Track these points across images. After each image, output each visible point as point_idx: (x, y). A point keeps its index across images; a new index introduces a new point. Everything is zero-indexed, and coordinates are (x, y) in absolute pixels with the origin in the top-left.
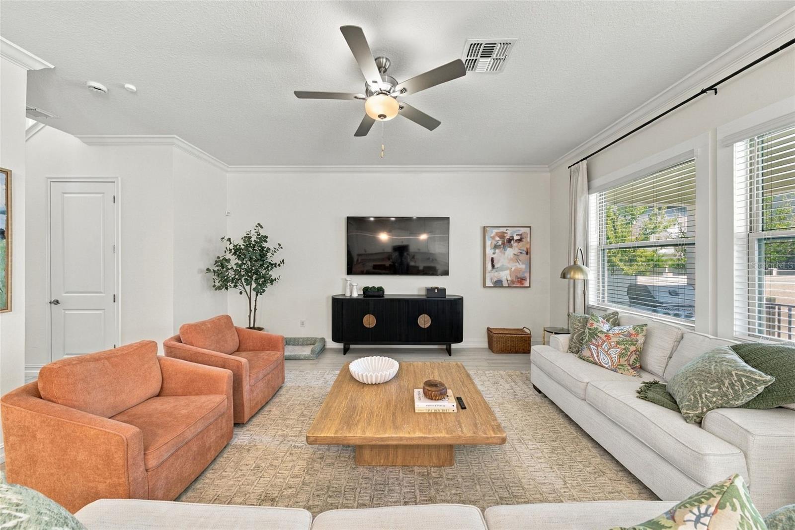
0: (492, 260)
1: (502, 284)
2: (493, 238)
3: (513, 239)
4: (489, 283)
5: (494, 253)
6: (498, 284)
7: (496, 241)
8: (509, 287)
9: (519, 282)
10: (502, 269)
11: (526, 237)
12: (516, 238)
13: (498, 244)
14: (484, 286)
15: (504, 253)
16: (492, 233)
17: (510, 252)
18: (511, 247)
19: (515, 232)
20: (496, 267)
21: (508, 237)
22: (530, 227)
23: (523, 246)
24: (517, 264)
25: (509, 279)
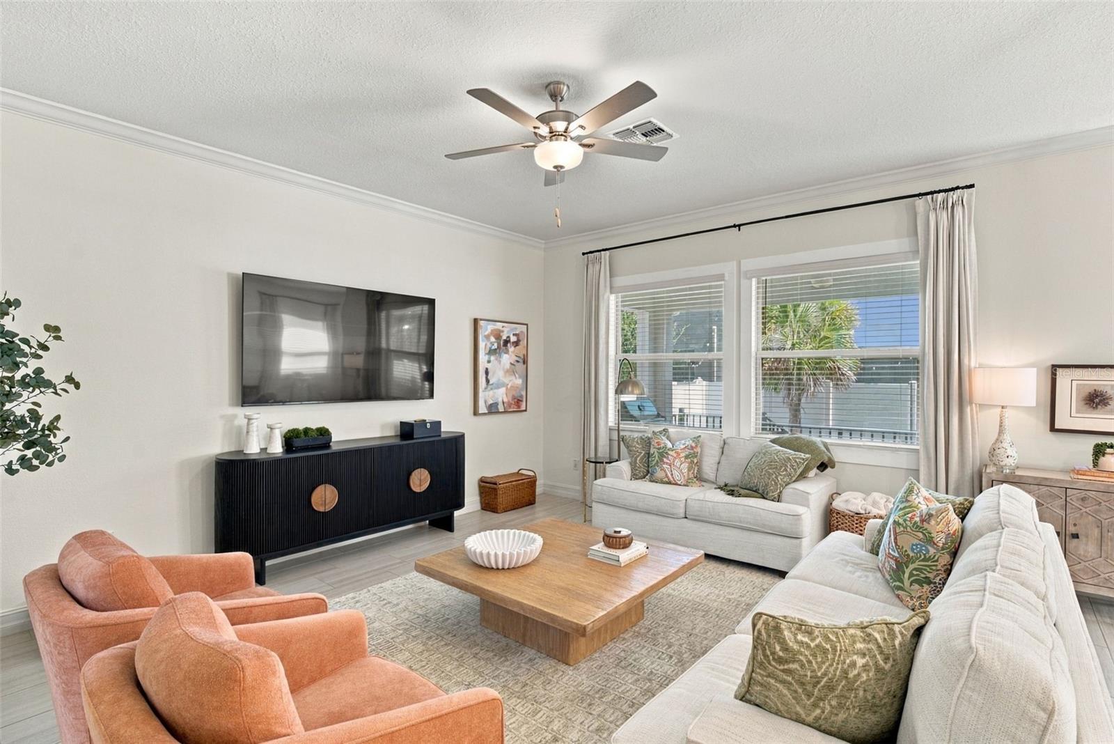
0: (487, 372)
1: (498, 409)
2: (487, 337)
3: (509, 341)
4: (482, 409)
5: (489, 362)
6: (492, 409)
7: (491, 343)
8: (505, 412)
9: (517, 404)
10: (498, 386)
11: (524, 339)
12: (513, 339)
13: (493, 348)
14: (476, 413)
15: (500, 362)
16: (487, 330)
17: (507, 359)
18: (507, 352)
19: (512, 330)
20: (491, 382)
21: (504, 338)
22: (527, 325)
23: (520, 350)
24: (513, 378)
25: (505, 400)
